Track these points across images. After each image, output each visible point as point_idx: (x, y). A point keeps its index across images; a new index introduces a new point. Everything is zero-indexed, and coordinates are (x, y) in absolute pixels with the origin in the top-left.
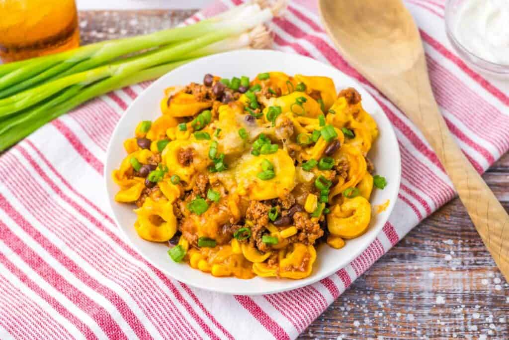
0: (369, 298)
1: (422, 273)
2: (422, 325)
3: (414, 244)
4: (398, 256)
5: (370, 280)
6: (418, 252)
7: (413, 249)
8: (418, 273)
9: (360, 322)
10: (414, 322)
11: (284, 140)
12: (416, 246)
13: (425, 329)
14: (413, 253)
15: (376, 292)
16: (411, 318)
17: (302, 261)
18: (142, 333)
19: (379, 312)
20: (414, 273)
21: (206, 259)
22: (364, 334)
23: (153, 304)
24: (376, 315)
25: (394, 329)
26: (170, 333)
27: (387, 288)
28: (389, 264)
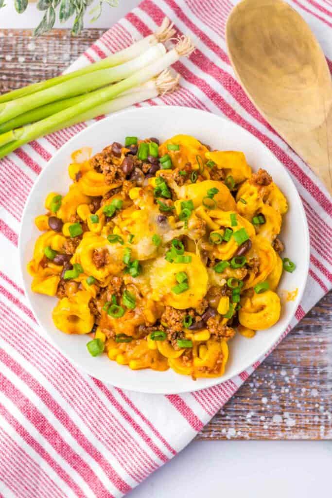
0: (276, 373)
1: (327, 346)
2: (325, 401)
3: (319, 314)
4: (304, 328)
5: (278, 355)
6: (323, 324)
7: (319, 320)
8: (322, 345)
9: (268, 399)
10: (317, 397)
11: (197, 241)
12: (321, 316)
13: (327, 405)
14: (319, 324)
15: (283, 367)
16: (315, 393)
17: (216, 363)
18: (67, 421)
19: (286, 388)
20: (319, 346)
21: (124, 353)
22: (271, 411)
23: (75, 393)
24: (282, 391)
25: (299, 405)
26: (93, 422)
27: (293, 363)
28: (296, 337)
